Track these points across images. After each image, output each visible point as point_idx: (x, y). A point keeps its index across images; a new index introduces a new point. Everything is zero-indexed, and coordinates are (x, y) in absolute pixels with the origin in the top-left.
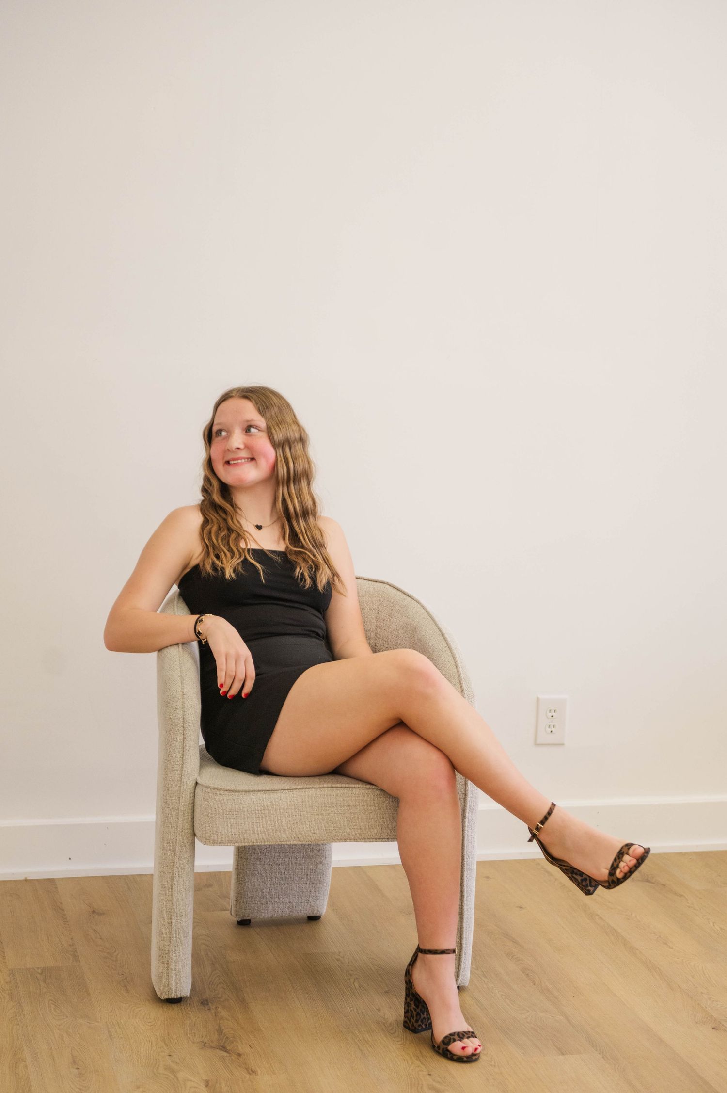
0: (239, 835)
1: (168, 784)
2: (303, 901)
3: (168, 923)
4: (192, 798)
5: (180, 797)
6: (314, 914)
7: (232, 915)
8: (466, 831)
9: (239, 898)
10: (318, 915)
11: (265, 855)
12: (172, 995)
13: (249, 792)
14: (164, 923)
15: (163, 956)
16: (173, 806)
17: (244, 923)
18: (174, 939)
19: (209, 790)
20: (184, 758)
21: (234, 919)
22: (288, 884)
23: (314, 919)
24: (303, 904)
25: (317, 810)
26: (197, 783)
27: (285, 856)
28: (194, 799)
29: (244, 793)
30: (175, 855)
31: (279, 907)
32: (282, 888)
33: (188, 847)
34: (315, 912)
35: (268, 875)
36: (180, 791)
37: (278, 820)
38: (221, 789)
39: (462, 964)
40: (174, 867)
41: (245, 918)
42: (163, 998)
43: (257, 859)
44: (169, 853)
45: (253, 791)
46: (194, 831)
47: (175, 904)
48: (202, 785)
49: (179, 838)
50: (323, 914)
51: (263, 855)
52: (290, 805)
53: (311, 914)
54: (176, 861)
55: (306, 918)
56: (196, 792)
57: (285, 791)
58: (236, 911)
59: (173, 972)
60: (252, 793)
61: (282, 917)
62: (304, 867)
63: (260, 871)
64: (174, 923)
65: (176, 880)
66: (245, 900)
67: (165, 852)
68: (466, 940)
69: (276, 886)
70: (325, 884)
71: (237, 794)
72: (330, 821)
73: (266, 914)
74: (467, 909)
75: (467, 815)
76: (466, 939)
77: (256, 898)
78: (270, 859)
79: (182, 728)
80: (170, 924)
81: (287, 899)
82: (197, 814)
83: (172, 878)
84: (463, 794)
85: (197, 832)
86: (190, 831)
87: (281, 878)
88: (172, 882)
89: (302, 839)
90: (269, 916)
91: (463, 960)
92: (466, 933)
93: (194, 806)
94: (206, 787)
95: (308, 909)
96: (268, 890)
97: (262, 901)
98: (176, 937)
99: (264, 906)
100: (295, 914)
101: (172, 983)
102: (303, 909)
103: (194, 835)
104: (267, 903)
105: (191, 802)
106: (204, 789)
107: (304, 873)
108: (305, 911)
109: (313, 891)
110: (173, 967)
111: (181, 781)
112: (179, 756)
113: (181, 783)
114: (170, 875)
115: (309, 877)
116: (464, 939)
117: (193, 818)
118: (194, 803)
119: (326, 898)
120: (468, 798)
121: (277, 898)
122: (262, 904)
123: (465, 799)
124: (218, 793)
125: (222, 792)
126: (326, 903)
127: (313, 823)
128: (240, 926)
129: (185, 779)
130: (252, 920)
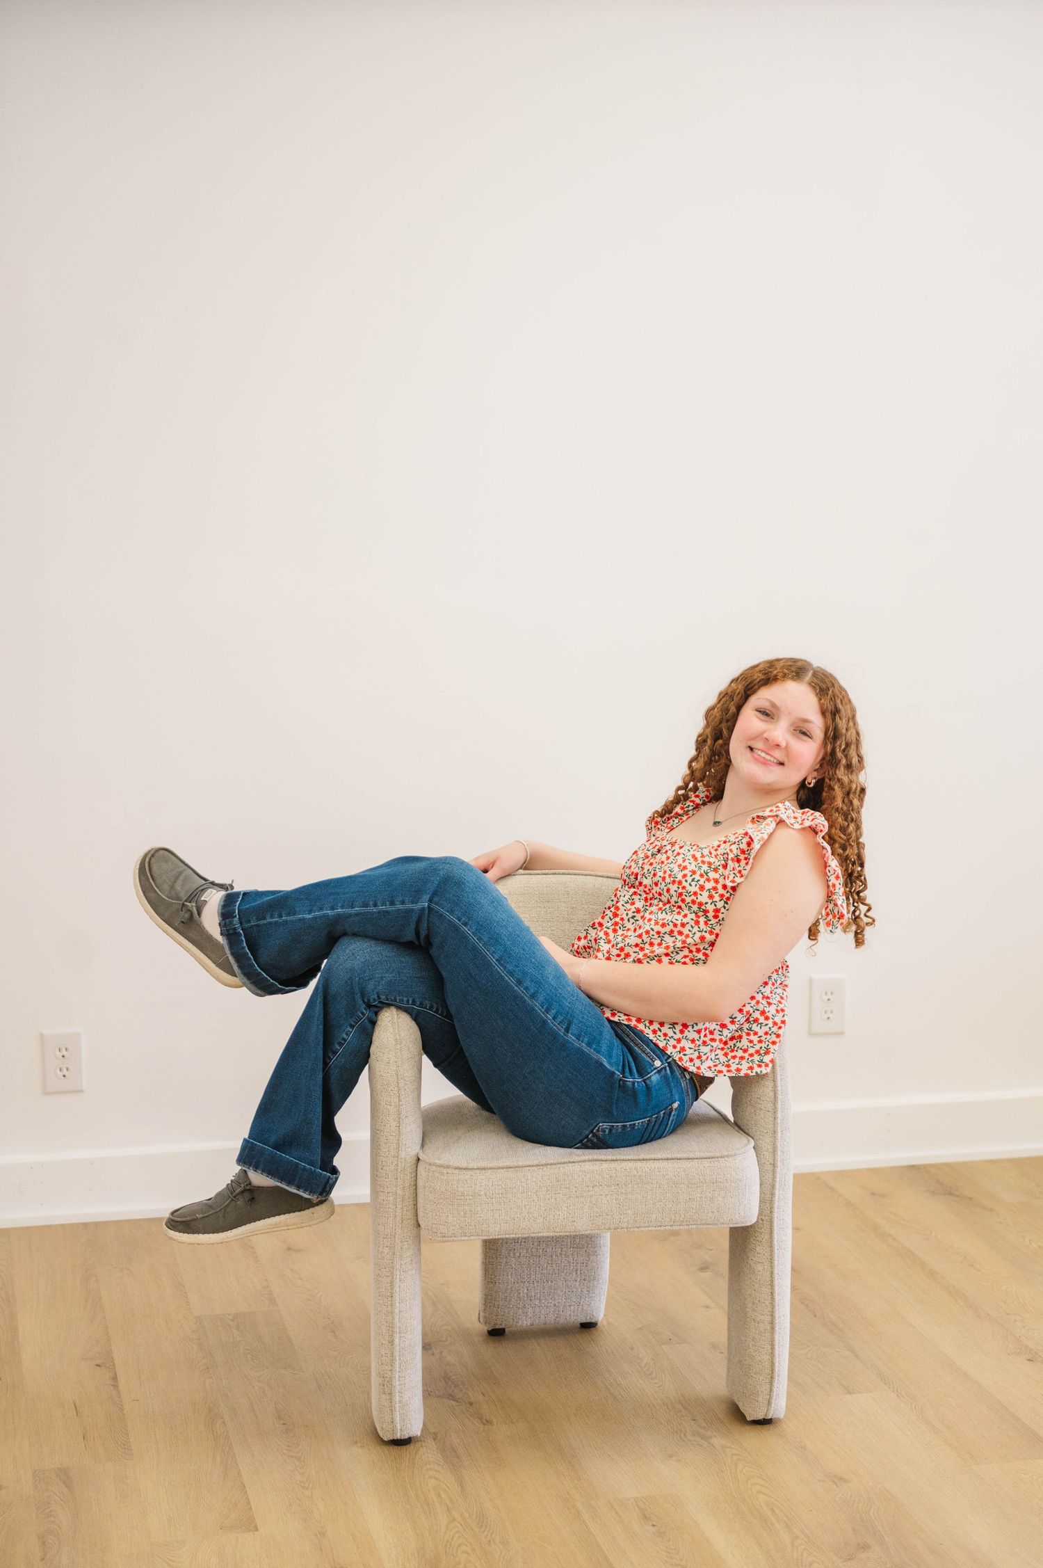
0: (475, 1226)
1: (382, 1161)
2: (573, 1303)
3: (389, 1342)
4: (413, 1180)
5: (397, 1179)
6: (588, 1321)
7: (480, 1321)
8: (776, 1214)
9: (488, 1301)
10: (593, 1321)
11: (521, 1245)
12: (398, 1436)
13: (484, 1169)
14: (384, 1342)
15: (384, 1385)
16: (389, 1190)
17: (496, 1333)
18: (397, 1363)
19: (434, 1168)
20: (401, 1127)
21: (485, 1328)
22: (552, 1282)
23: (588, 1326)
24: (572, 1307)
25: (576, 1192)
26: (419, 1159)
27: (547, 1245)
28: (416, 1180)
29: (478, 1171)
30: (394, 1254)
31: (541, 1312)
32: (544, 1288)
33: (410, 1242)
34: (588, 1318)
35: (526, 1271)
36: (397, 1170)
37: (525, 1206)
38: (448, 1167)
39: (775, 1389)
40: (393, 1268)
41: (497, 1327)
42: (386, 1440)
43: (511, 1250)
44: (386, 1250)
45: (490, 1169)
46: (417, 1221)
47: (397, 1317)
48: (425, 1161)
49: (399, 1231)
50: (600, 1320)
51: (517, 1245)
52: (540, 1186)
53: (584, 1321)
54: (395, 1260)
55: (579, 1325)
56: (418, 1171)
57: (533, 1168)
58: (485, 1317)
59: (397, 1406)
60: (490, 1171)
61: (545, 1324)
62: (572, 1259)
63: (513, 1265)
64: (397, 1341)
65: (397, 1286)
66: (497, 1303)
67: (381, 1249)
68: (779, 1358)
69: (536, 1285)
70: (601, 1281)
71: (469, 1173)
72: (594, 1204)
73: (525, 1322)
74: (780, 1317)
75: (777, 1192)
76: (779, 1355)
77: (510, 1300)
78: (527, 1249)
79: (396, 1089)
80: (392, 1342)
81: (550, 1301)
82: (420, 1200)
83: (392, 1283)
84: (771, 1164)
85: (421, 1223)
86: (413, 1222)
87: (542, 1274)
88: (392, 1289)
89: (557, 1230)
90: (528, 1324)
91: (775, 1385)
92: (779, 1348)
93: (416, 1189)
94: (430, 1164)
95: (579, 1314)
96: (526, 1290)
97: (519, 1304)
98: (400, 1360)
99: (521, 1310)
100: (562, 1321)
101: (398, 1419)
102: (572, 1314)
103: (419, 1225)
104: (524, 1306)
105: (412, 1183)
106: (427, 1165)
107: (572, 1268)
108: (577, 1316)
109: (585, 1290)
110: (397, 1398)
111: (397, 1157)
112: (394, 1124)
113: (397, 1161)
114: (389, 1280)
115: (579, 1272)
116: (777, 1356)
117: (416, 1205)
118: (416, 1185)
119: (604, 1298)
120: (778, 1170)
121: (538, 1301)
122: (519, 1308)
123: (774, 1172)
124: (445, 1171)
125: (449, 1171)
126: (603, 1306)
127: (571, 1208)
128: (491, 1337)
129: (403, 1155)
130: (506, 1330)
